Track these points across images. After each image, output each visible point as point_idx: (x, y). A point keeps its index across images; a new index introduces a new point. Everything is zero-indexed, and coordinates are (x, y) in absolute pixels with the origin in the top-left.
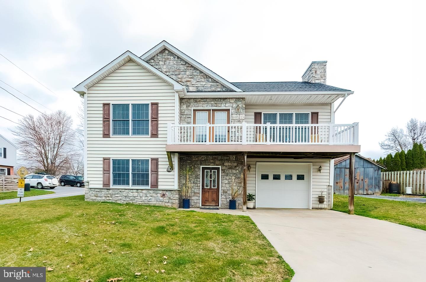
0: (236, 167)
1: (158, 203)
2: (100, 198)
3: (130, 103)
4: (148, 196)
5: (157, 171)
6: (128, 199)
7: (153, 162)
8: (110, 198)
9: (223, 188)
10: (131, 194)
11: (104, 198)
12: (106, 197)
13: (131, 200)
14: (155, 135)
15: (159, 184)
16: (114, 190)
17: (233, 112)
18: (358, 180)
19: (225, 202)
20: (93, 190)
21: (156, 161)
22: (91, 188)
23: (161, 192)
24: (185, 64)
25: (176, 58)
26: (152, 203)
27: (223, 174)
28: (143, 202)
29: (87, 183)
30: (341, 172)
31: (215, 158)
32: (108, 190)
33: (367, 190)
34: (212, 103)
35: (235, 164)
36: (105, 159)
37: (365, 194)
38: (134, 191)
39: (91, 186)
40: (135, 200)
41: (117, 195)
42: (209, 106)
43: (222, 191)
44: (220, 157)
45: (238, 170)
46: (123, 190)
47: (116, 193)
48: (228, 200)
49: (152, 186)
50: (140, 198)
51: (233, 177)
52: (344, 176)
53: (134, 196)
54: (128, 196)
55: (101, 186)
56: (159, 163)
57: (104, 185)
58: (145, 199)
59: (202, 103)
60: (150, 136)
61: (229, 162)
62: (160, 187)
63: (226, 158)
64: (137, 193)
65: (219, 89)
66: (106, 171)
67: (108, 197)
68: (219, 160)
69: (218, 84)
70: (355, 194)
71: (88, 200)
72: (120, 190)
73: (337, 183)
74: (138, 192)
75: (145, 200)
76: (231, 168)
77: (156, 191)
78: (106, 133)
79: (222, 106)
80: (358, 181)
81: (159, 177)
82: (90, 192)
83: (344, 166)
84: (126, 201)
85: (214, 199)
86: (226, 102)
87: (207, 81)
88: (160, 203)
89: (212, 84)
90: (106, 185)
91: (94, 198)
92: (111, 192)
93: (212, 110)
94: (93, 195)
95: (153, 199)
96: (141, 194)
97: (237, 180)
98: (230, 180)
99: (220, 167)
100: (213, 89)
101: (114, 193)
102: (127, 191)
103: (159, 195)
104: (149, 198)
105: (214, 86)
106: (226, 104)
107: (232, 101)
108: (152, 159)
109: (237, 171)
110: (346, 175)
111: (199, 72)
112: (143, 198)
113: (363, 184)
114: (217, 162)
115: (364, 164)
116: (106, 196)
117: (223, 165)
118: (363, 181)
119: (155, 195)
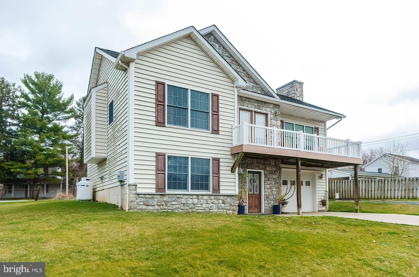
0: (275, 172)
1: (219, 210)
2: (151, 208)
3: (190, 88)
4: (209, 203)
5: (219, 173)
6: (187, 208)
7: (214, 162)
8: (165, 207)
9: (266, 193)
10: (190, 201)
11: (157, 207)
12: (160, 206)
13: (191, 208)
14: (216, 131)
15: (221, 188)
16: (170, 196)
17: (272, 117)
19: (268, 208)
20: (142, 196)
21: (217, 161)
22: (140, 193)
23: (222, 198)
24: (230, 57)
25: (222, 47)
26: (213, 211)
27: (266, 179)
28: (203, 211)
29: (134, 187)
31: (259, 162)
32: (162, 197)
34: (256, 104)
35: (275, 169)
36: (158, 155)
38: (194, 197)
39: (139, 191)
40: (195, 208)
41: (173, 203)
42: (252, 107)
43: (265, 196)
44: (263, 161)
45: (276, 174)
46: (182, 196)
47: (173, 200)
48: (270, 205)
49: (214, 190)
50: (200, 205)
51: (273, 183)
53: (195, 203)
54: (187, 203)
55: (153, 191)
56: (221, 164)
57: (158, 189)
58: (206, 206)
59: (247, 102)
60: (210, 132)
61: (270, 166)
62: (222, 192)
63: (267, 162)
64: (197, 200)
65: (259, 92)
66: (159, 170)
67: (163, 205)
68: (262, 164)
69: (258, 86)
71: (134, 210)
72: (178, 196)
74: (199, 198)
75: (206, 208)
76: (271, 173)
77: (217, 197)
78: (160, 120)
79: (263, 109)
81: (221, 180)
82: (137, 199)
84: (185, 210)
85: (256, 205)
86: (266, 106)
87: (249, 81)
88: (222, 210)
89: (254, 85)
90: (160, 189)
91: (145, 207)
92: (166, 198)
93: (254, 111)
94: (142, 203)
95: (215, 206)
96: (202, 200)
97: (276, 185)
98: (271, 186)
99: (263, 171)
100: (255, 90)
101: (170, 200)
102: (185, 197)
103: (221, 201)
104: (211, 205)
105: (255, 88)
106: (267, 108)
107: (271, 106)
108: (214, 159)
109: (276, 176)
111: (242, 69)
112: (204, 206)
114: (261, 166)
116: (159, 204)
117: (265, 169)
119: (216, 202)
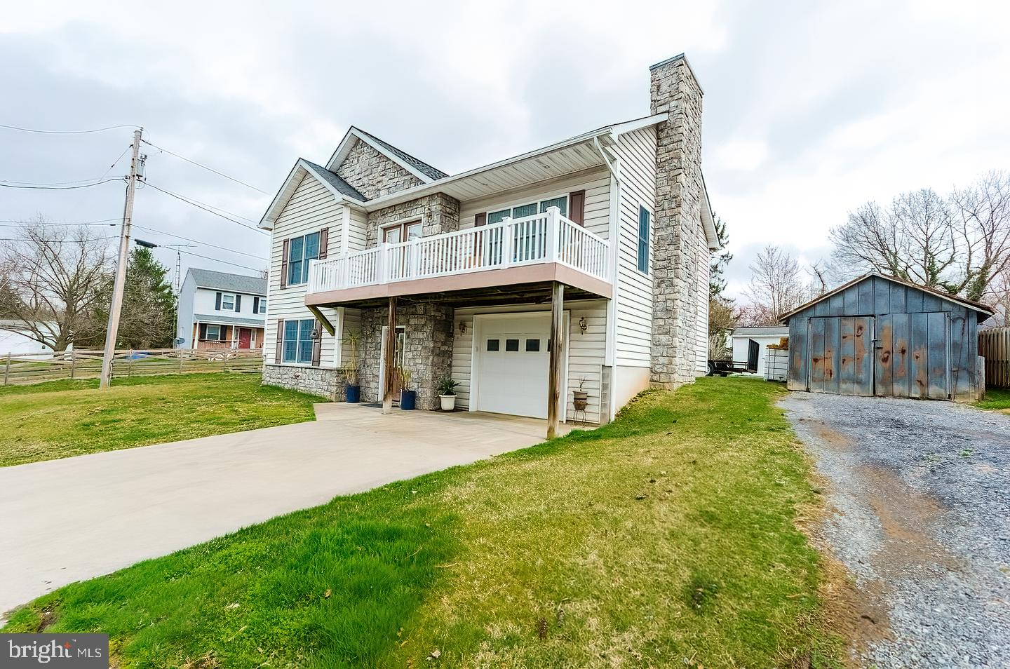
0: (423, 326)
2: (273, 380)
3: (304, 234)
4: (310, 379)
5: (319, 338)
6: (293, 383)
8: (280, 381)
13: (295, 385)
15: (321, 359)
17: (424, 222)
18: (888, 352)
20: (269, 367)
22: (267, 364)
23: (322, 372)
26: (313, 389)
27: (408, 341)
28: (305, 388)
30: (828, 328)
31: (399, 312)
32: (279, 368)
33: (924, 383)
35: (423, 321)
36: (279, 321)
37: (913, 395)
38: (301, 370)
40: (299, 384)
41: (285, 376)
44: (405, 308)
46: (291, 369)
49: (314, 363)
51: (419, 347)
52: (839, 341)
55: (274, 362)
57: (276, 360)
61: (415, 317)
62: (322, 364)
63: (411, 310)
66: (279, 339)
67: (279, 378)
68: (404, 314)
69: (412, 176)
70: (880, 394)
71: (264, 381)
72: (288, 368)
73: (816, 360)
75: (307, 386)
76: (417, 329)
77: (317, 371)
78: (283, 282)
79: (412, 214)
80: (886, 355)
81: (322, 347)
82: (266, 371)
83: (839, 309)
86: (417, 207)
87: (400, 175)
88: (320, 390)
89: (406, 178)
91: (268, 379)
92: (281, 370)
93: (405, 224)
94: (268, 375)
95: (314, 384)
96: (305, 374)
98: (415, 353)
99: (404, 327)
101: (283, 373)
102: (294, 369)
103: (320, 378)
104: (311, 382)
107: (424, 203)
109: (425, 334)
110: (844, 337)
112: (306, 382)
113: (906, 365)
114: (402, 319)
115: (909, 300)
116: (277, 376)
117: (407, 323)
118: (906, 353)
119: (316, 378)
